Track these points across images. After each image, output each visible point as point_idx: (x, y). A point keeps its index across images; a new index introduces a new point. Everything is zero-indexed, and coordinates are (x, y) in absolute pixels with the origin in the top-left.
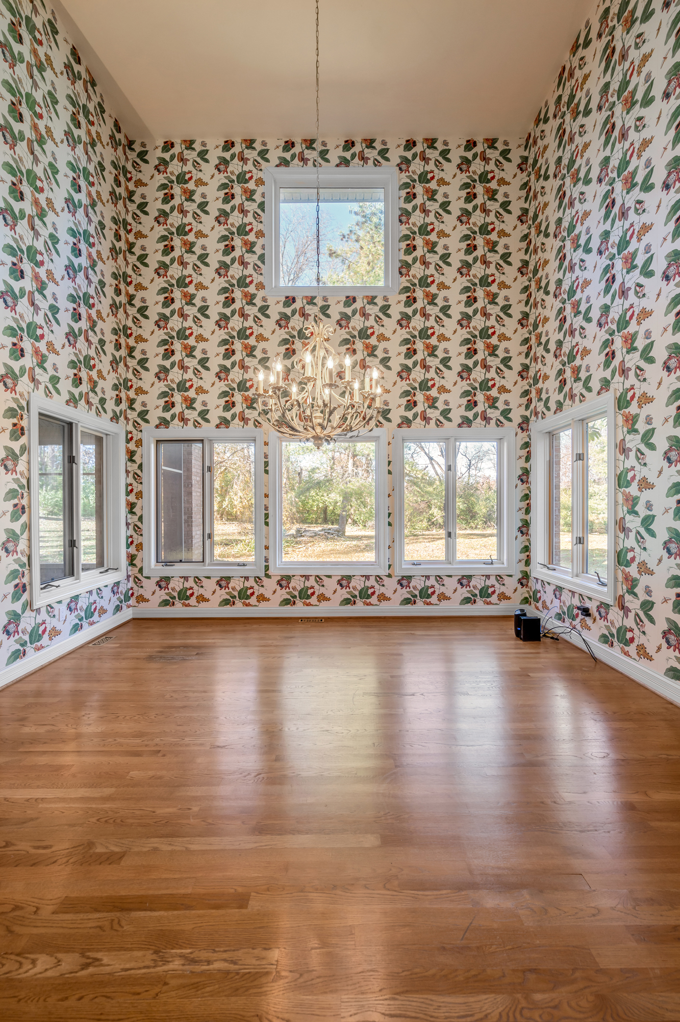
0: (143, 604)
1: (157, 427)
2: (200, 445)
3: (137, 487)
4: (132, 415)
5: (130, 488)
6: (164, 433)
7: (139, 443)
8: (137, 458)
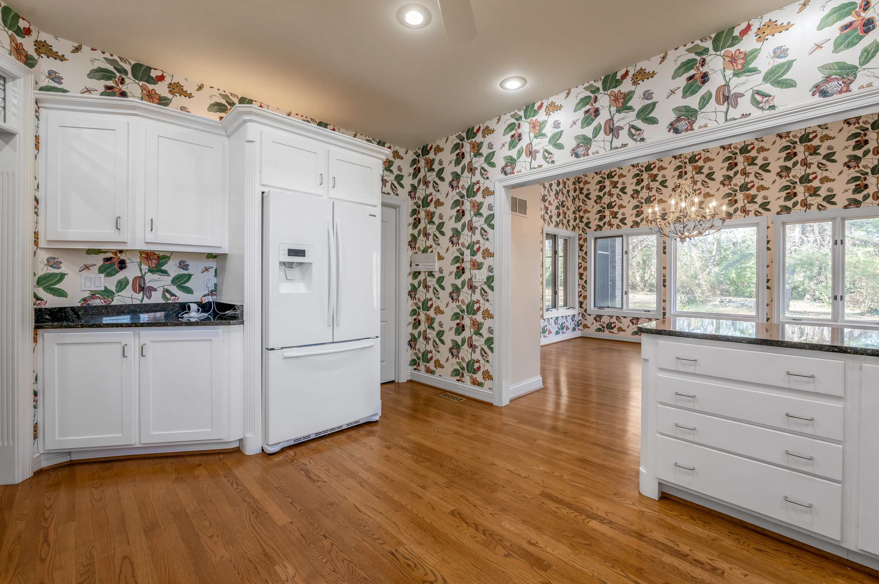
0: (586, 329)
1: (595, 230)
2: (621, 238)
3: (584, 265)
4: (582, 225)
5: (580, 265)
6: (599, 234)
7: (585, 240)
8: (584, 248)
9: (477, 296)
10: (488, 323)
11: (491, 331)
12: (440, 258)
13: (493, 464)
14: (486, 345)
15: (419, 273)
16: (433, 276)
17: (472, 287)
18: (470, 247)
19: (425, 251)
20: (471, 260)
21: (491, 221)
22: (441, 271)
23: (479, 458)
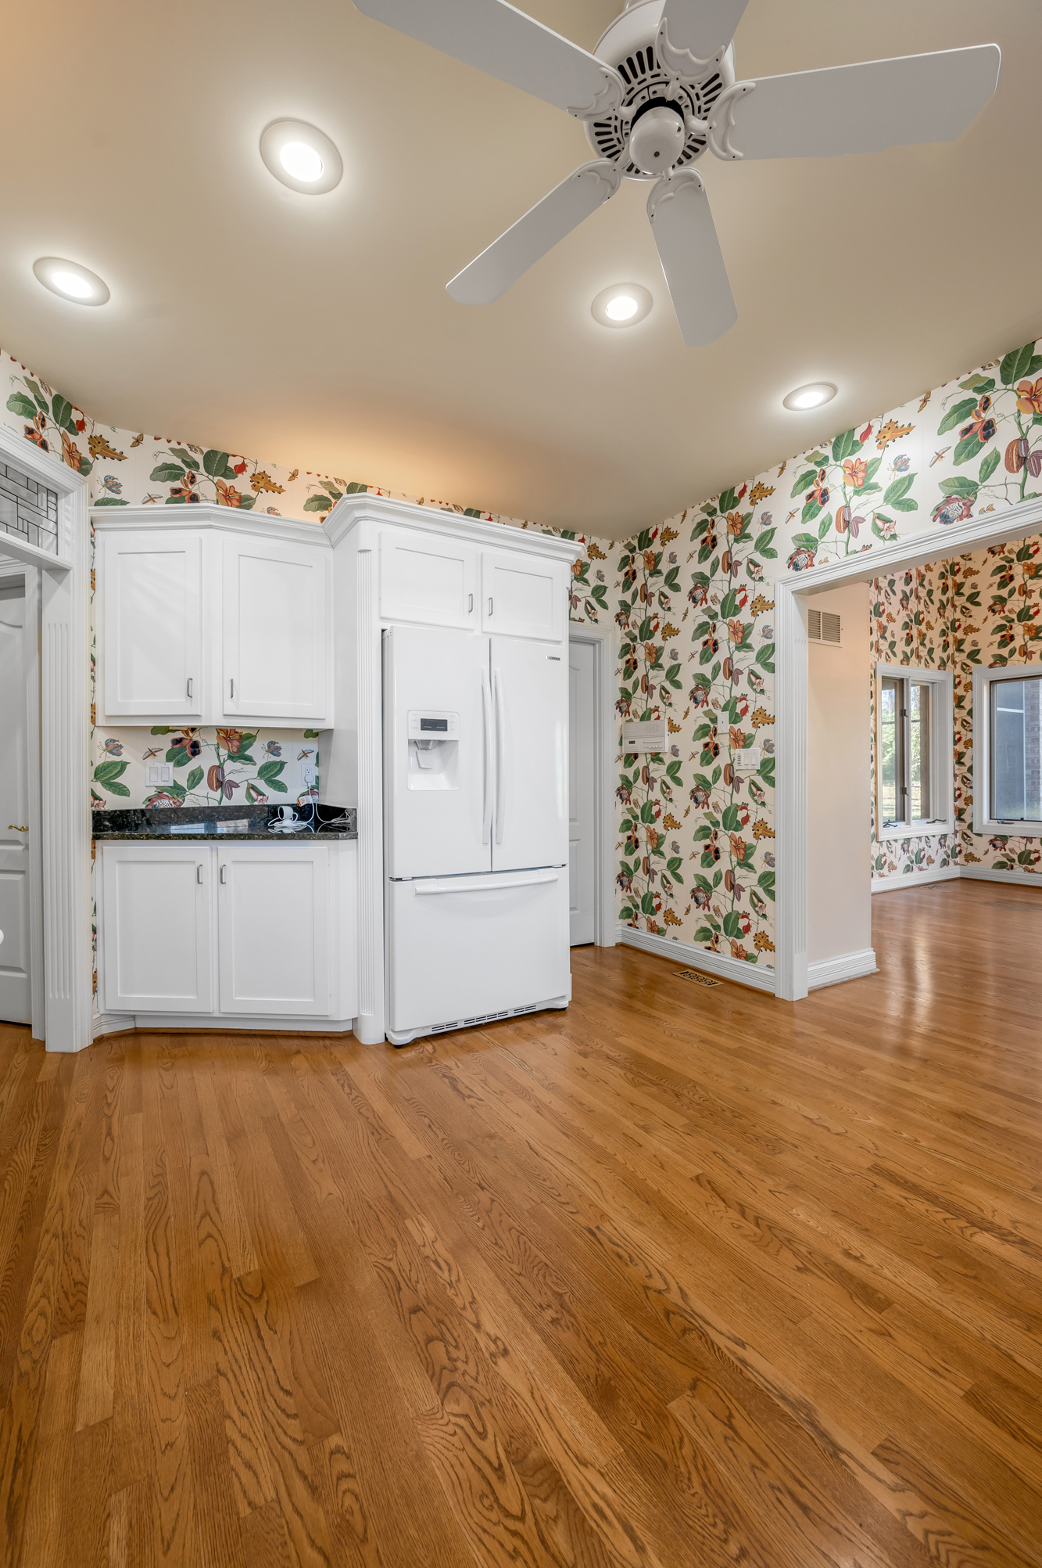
0: (972, 864)
1: (991, 666)
3: (966, 735)
4: (960, 658)
5: (957, 736)
6: (1000, 672)
7: (969, 687)
8: (966, 703)
9: (743, 796)
10: (763, 846)
11: (770, 860)
12: (674, 728)
13: (775, 1103)
14: (761, 885)
15: (636, 756)
16: (661, 760)
17: (733, 781)
18: (729, 707)
19: (645, 717)
20: (731, 731)
21: (769, 657)
22: (675, 751)
23: (747, 1090)
